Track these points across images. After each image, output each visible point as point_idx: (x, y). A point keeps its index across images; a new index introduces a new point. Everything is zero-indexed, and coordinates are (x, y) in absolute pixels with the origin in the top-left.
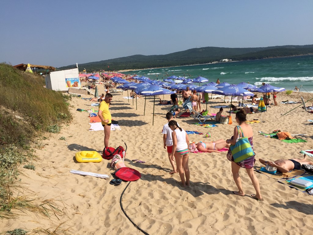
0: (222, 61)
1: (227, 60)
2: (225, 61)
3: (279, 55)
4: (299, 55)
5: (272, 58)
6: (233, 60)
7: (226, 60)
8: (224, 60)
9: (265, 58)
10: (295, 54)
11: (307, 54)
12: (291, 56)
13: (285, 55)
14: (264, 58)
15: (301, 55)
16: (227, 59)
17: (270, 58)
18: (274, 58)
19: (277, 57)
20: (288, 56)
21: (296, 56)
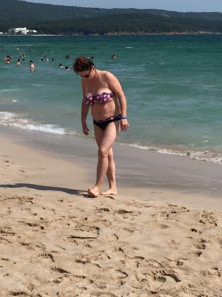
0: (13, 32)
1: (25, 31)
2: (20, 32)
3: (141, 30)
5: (127, 33)
6: (40, 31)
7: (22, 29)
8: (17, 30)
9: (112, 32)
14: (109, 34)
16: (25, 29)
17: (123, 33)
18: (132, 34)
19: (137, 33)
20: (159, 33)
21: (175, 34)
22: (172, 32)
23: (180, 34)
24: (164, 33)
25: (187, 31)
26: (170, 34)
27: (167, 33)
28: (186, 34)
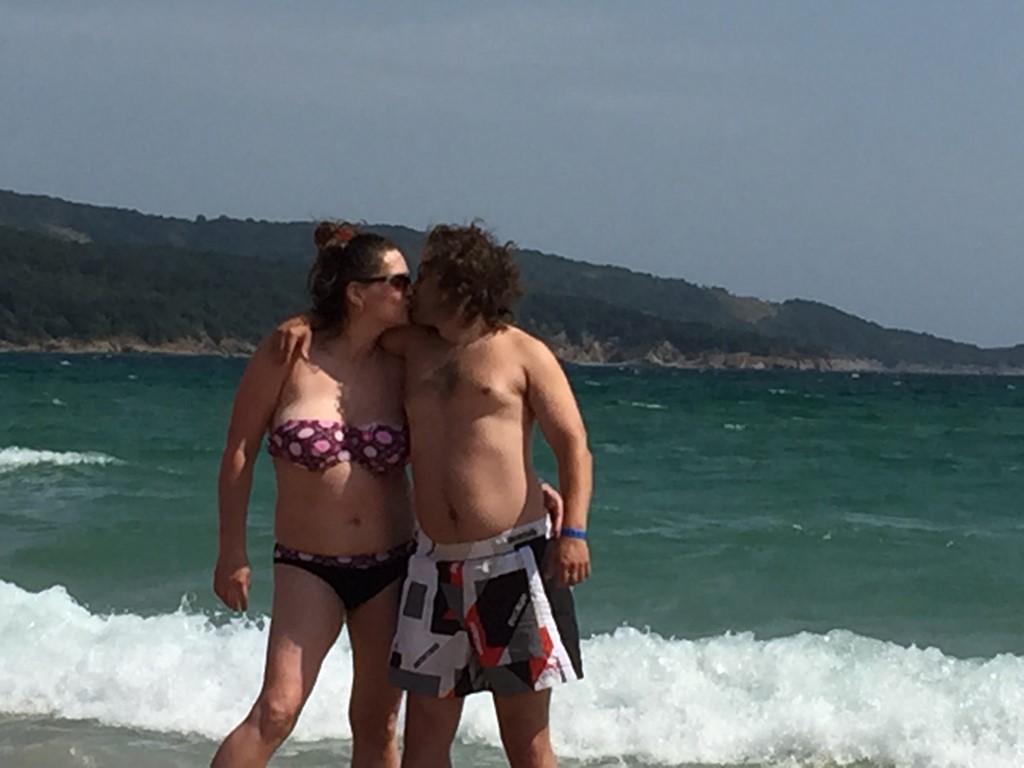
4: (169, 349)
10: (112, 332)
12: (66, 346)
20: (22, 343)
21: (127, 350)
22: (101, 338)
23: (157, 350)
24: (53, 342)
25: (203, 333)
26: (91, 349)
27: (75, 347)
28: (196, 353)
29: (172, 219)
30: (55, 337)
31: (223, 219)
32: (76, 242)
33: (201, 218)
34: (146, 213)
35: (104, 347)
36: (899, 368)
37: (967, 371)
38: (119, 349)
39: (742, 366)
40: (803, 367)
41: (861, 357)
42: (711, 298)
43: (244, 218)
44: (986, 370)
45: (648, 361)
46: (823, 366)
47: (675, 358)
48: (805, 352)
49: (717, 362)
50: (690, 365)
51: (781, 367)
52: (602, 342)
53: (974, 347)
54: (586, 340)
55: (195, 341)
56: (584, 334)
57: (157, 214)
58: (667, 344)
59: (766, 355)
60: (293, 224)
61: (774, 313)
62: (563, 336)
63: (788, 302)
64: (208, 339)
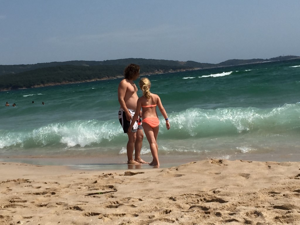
3: (65, 80)
4: (102, 79)
5: (52, 85)
9: (38, 85)
10: (94, 78)
11: (114, 77)
12: (88, 81)
13: (76, 80)
14: (36, 86)
15: (105, 79)
17: (49, 85)
18: (57, 84)
19: (61, 84)
20: (82, 81)
21: (97, 80)
22: (93, 79)
24: (86, 81)
25: (107, 77)
26: (91, 81)
27: (89, 81)
29: (100, 61)
30: (86, 80)
31: (107, 60)
32: (87, 66)
33: (104, 61)
34: (96, 61)
35: (93, 80)
36: (204, 69)
37: (213, 67)
38: (95, 80)
39: (182, 71)
40: (190, 70)
41: (198, 67)
42: (176, 62)
43: (110, 60)
44: (216, 67)
45: (169, 72)
46: (193, 70)
47: (173, 71)
48: (190, 68)
49: (178, 71)
50: (175, 72)
51: (187, 70)
52: (162, 70)
53: (214, 64)
54: (160, 70)
55: (105, 78)
56: (159, 70)
57: (98, 61)
58: (171, 69)
59: (185, 69)
60: (117, 60)
61: (185, 63)
62: (157, 70)
63: (187, 61)
64: (108, 77)
